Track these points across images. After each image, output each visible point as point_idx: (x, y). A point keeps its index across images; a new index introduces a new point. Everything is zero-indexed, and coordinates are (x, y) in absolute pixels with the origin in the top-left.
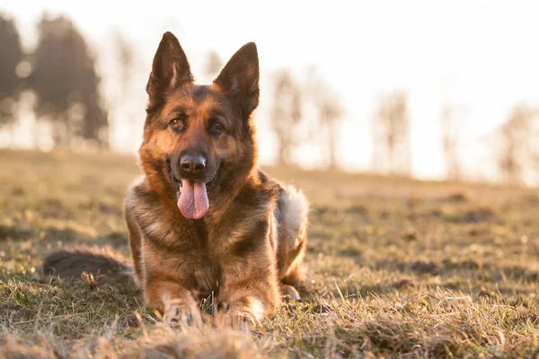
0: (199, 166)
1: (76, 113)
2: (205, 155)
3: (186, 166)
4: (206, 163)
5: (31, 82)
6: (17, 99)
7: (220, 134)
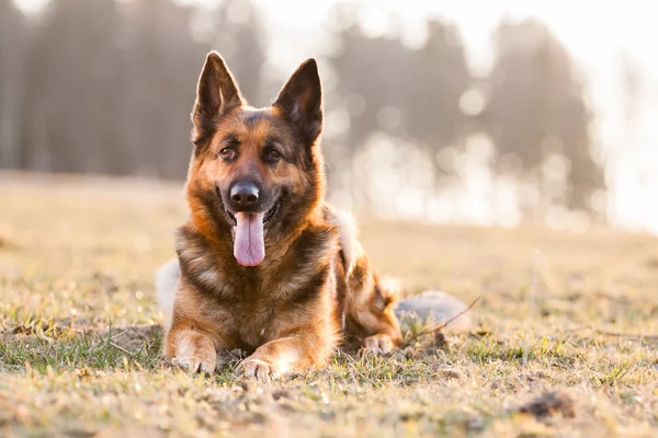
0: (252, 198)
1: (555, 168)
2: (258, 185)
3: (237, 197)
4: (259, 193)
5: (483, 122)
6: (463, 149)
7: (277, 161)
